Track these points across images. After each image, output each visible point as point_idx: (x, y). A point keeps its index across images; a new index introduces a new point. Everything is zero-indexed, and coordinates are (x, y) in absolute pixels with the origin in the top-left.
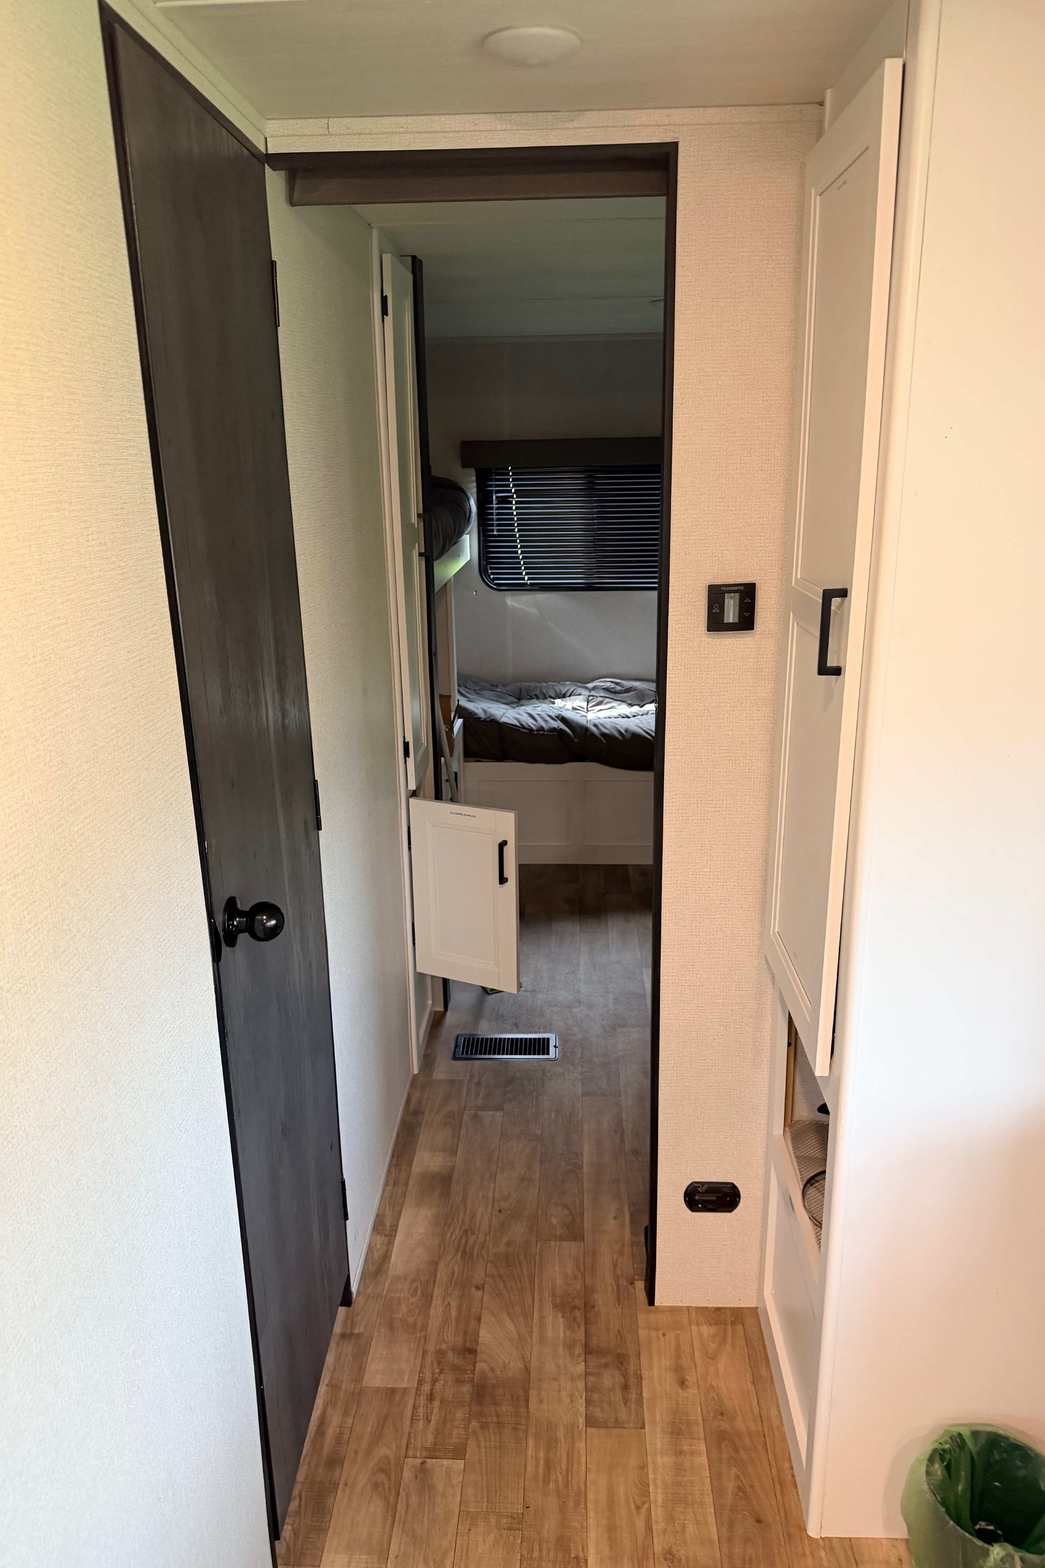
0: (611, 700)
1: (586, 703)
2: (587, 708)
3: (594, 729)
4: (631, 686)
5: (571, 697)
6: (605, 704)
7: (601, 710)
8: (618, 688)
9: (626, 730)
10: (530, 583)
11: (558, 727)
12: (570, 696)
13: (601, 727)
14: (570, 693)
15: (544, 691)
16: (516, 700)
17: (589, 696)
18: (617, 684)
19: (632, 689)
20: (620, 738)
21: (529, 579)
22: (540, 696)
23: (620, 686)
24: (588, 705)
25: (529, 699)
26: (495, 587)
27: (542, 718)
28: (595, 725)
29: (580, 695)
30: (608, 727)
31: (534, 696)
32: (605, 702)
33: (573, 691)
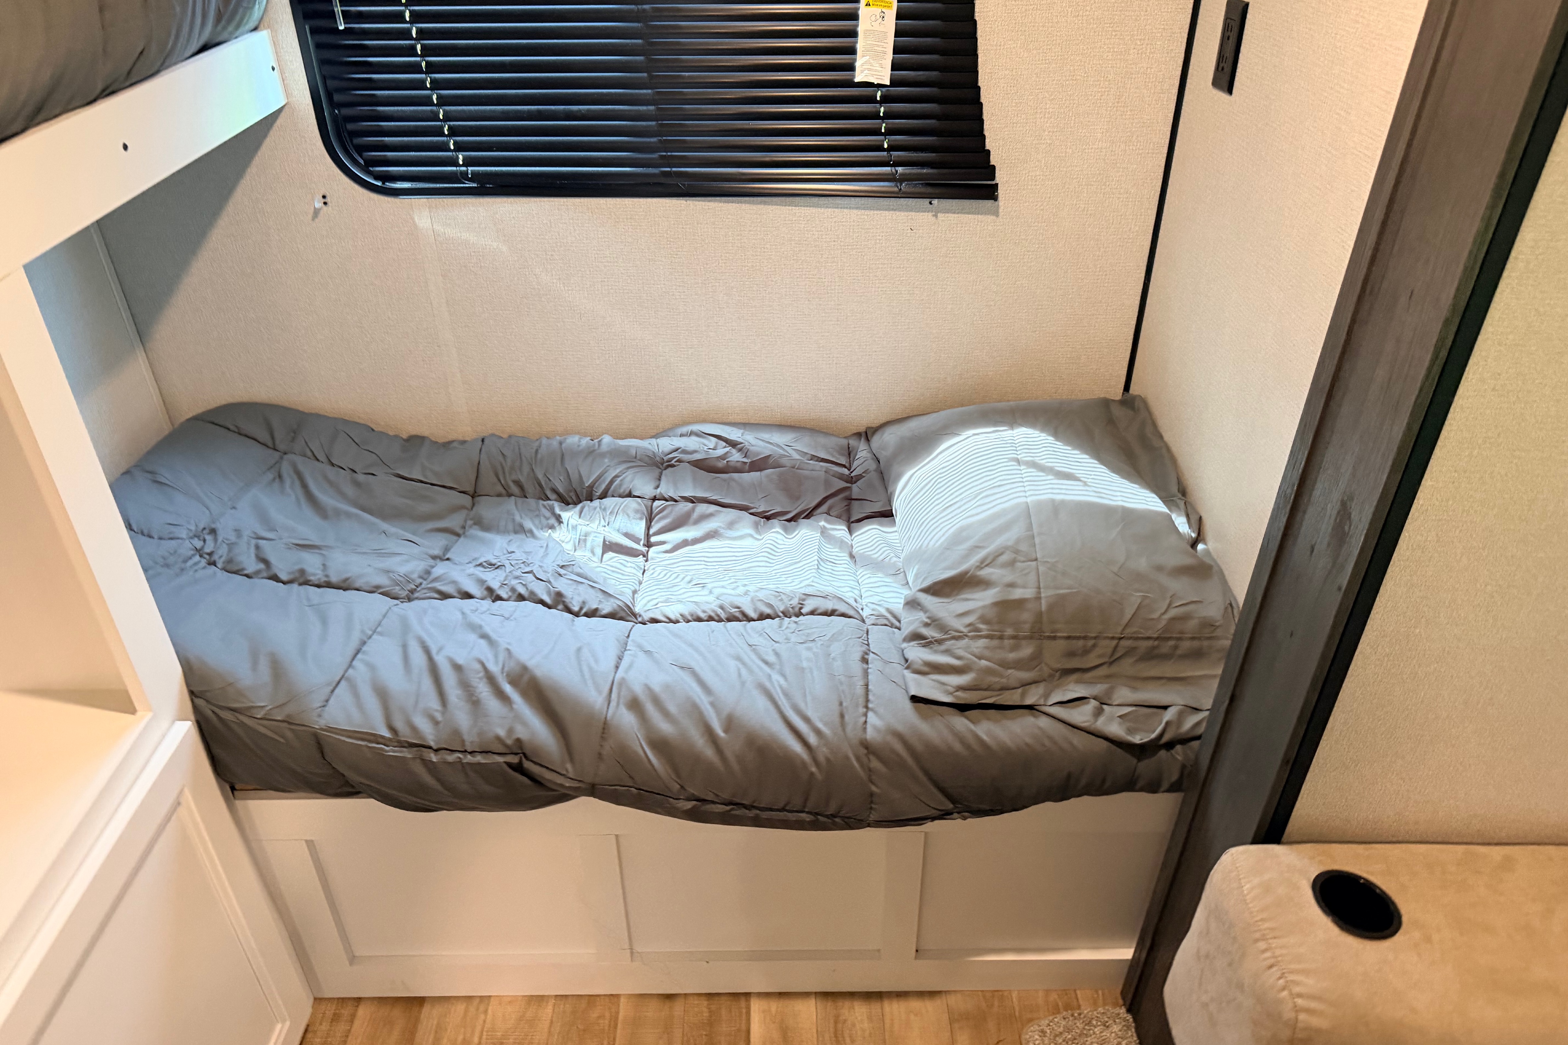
0: (713, 508)
1: (643, 524)
2: (648, 536)
3: (626, 720)
4: (767, 453)
5: (606, 501)
6: (697, 522)
7: (685, 543)
8: (736, 457)
9: (730, 723)
10: (473, 173)
11: (510, 731)
12: (603, 496)
13: (651, 709)
14: (603, 486)
15: (540, 476)
16: (466, 500)
17: (654, 499)
18: (733, 444)
19: (771, 461)
20: (709, 753)
21: (468, 162)
22: (530, 488)
23: (740, 450)
24: (648, 528)
25: (499, 495)
26: (379, 184)
27: (466, 686)
28: (635, 705)
29: (630, 495)
30: (672, 708)
31: (515, 489)
32: (695, 515)
33: (612, 482)
